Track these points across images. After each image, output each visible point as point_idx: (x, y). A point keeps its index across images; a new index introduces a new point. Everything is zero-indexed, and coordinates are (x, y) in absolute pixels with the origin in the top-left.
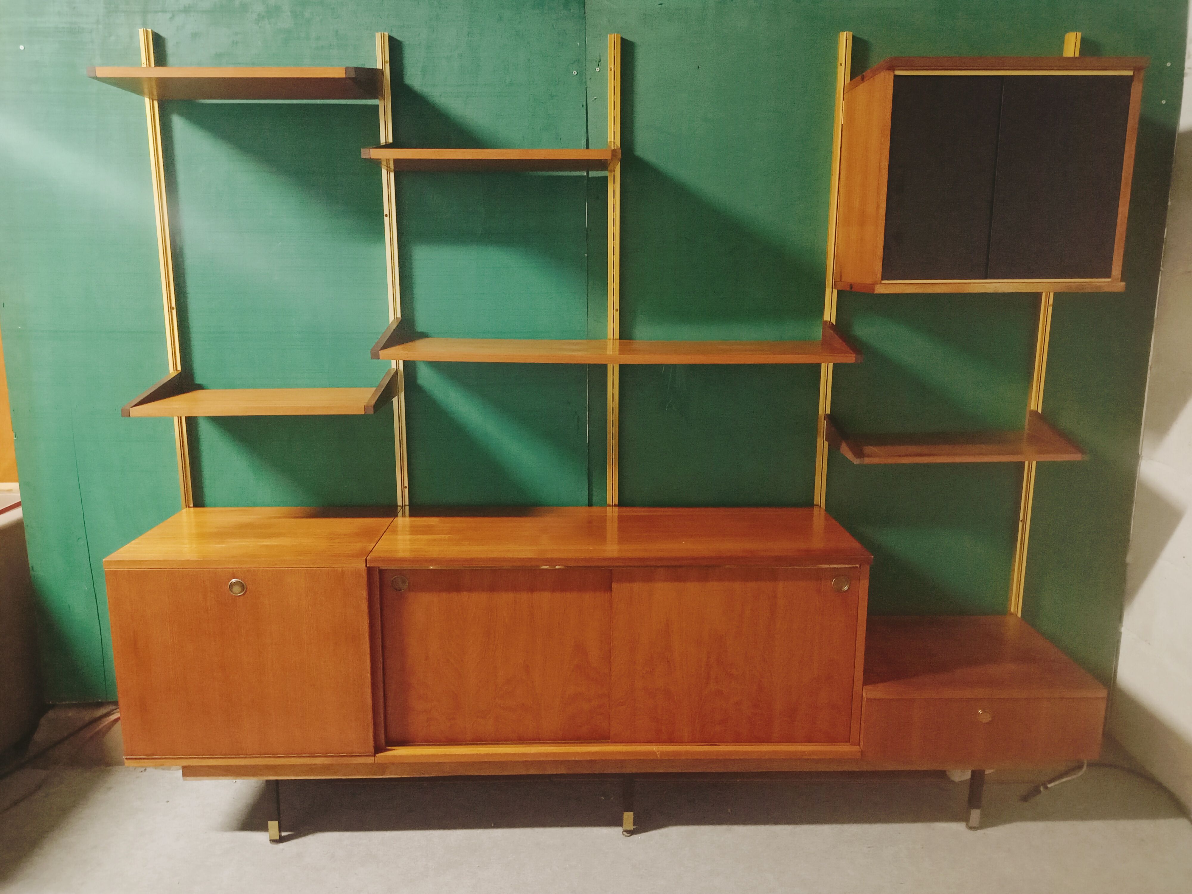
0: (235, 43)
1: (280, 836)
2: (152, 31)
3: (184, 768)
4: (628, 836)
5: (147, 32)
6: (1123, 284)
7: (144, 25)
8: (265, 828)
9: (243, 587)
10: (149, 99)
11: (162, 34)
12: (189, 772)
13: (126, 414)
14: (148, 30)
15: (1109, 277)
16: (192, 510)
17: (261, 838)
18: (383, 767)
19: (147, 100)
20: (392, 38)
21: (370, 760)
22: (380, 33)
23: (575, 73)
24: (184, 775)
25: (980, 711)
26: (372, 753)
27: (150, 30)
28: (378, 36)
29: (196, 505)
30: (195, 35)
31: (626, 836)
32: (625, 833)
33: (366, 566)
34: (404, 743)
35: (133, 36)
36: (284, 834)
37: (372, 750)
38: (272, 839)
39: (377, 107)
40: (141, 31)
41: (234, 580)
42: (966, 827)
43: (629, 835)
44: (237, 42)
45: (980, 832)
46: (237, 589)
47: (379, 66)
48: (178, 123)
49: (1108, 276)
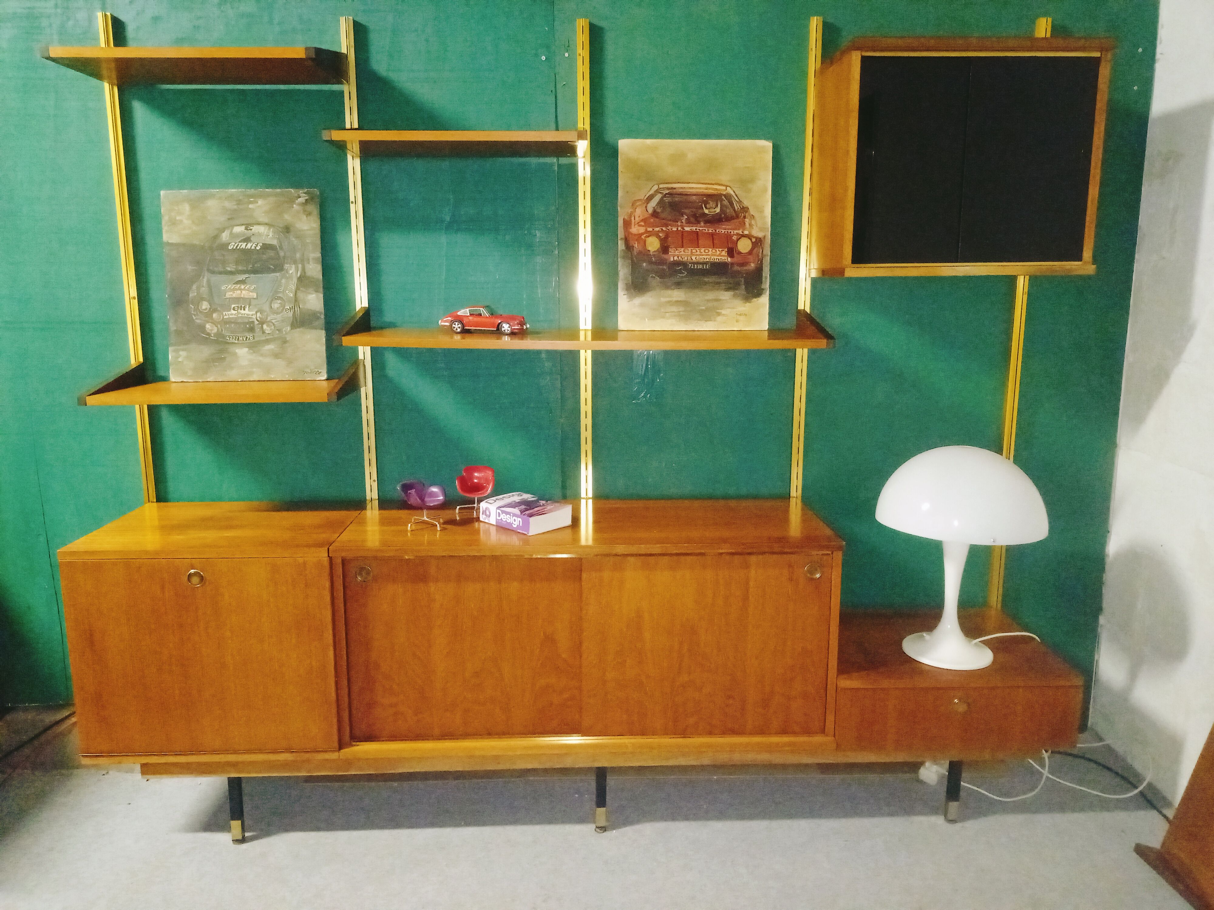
0: (196, 28)
1: (243, 837)
2: (111, 15)
3: (143, 766)
4: (600, 833)
5: (106, 15)
6: (1094, 267)
7: (103, 9)
8: (228, 829)
9: (202, 578)
10: (108, 84)
11: (122, 17)
12: (147, 770)
13: (82, 402)
14: (107, 13)
15: (1081, 261)
16: (155, 504)
17: (224, 839)
18: (349, 763)
19: (106, 85)
20: (357, 22)
21: (334, 756)
22: (344, 17)
23: (543, 58)
24: (143, 773)
25: (955, 701)
26: (336, 748)
27: (108, 14)
28: (342, 20)
29: (158, 500)
30: (156, 19)
31: (598, 832)
32: (597, 830)
33: (329, 556)
34: (370, 738)
35: (91, 20)
36: (247, 834)
37: (336, 745)
38: (235, 839)
39: (342, 93)
40: (100, 15)
41: (192, 571)
42: (945, 820)
43: (602, 831)
44: (198, 27)
45: (958, 826)
46: (195, 580)
47: (344, 50)
48: (139, 109)
49: (1080, 259)
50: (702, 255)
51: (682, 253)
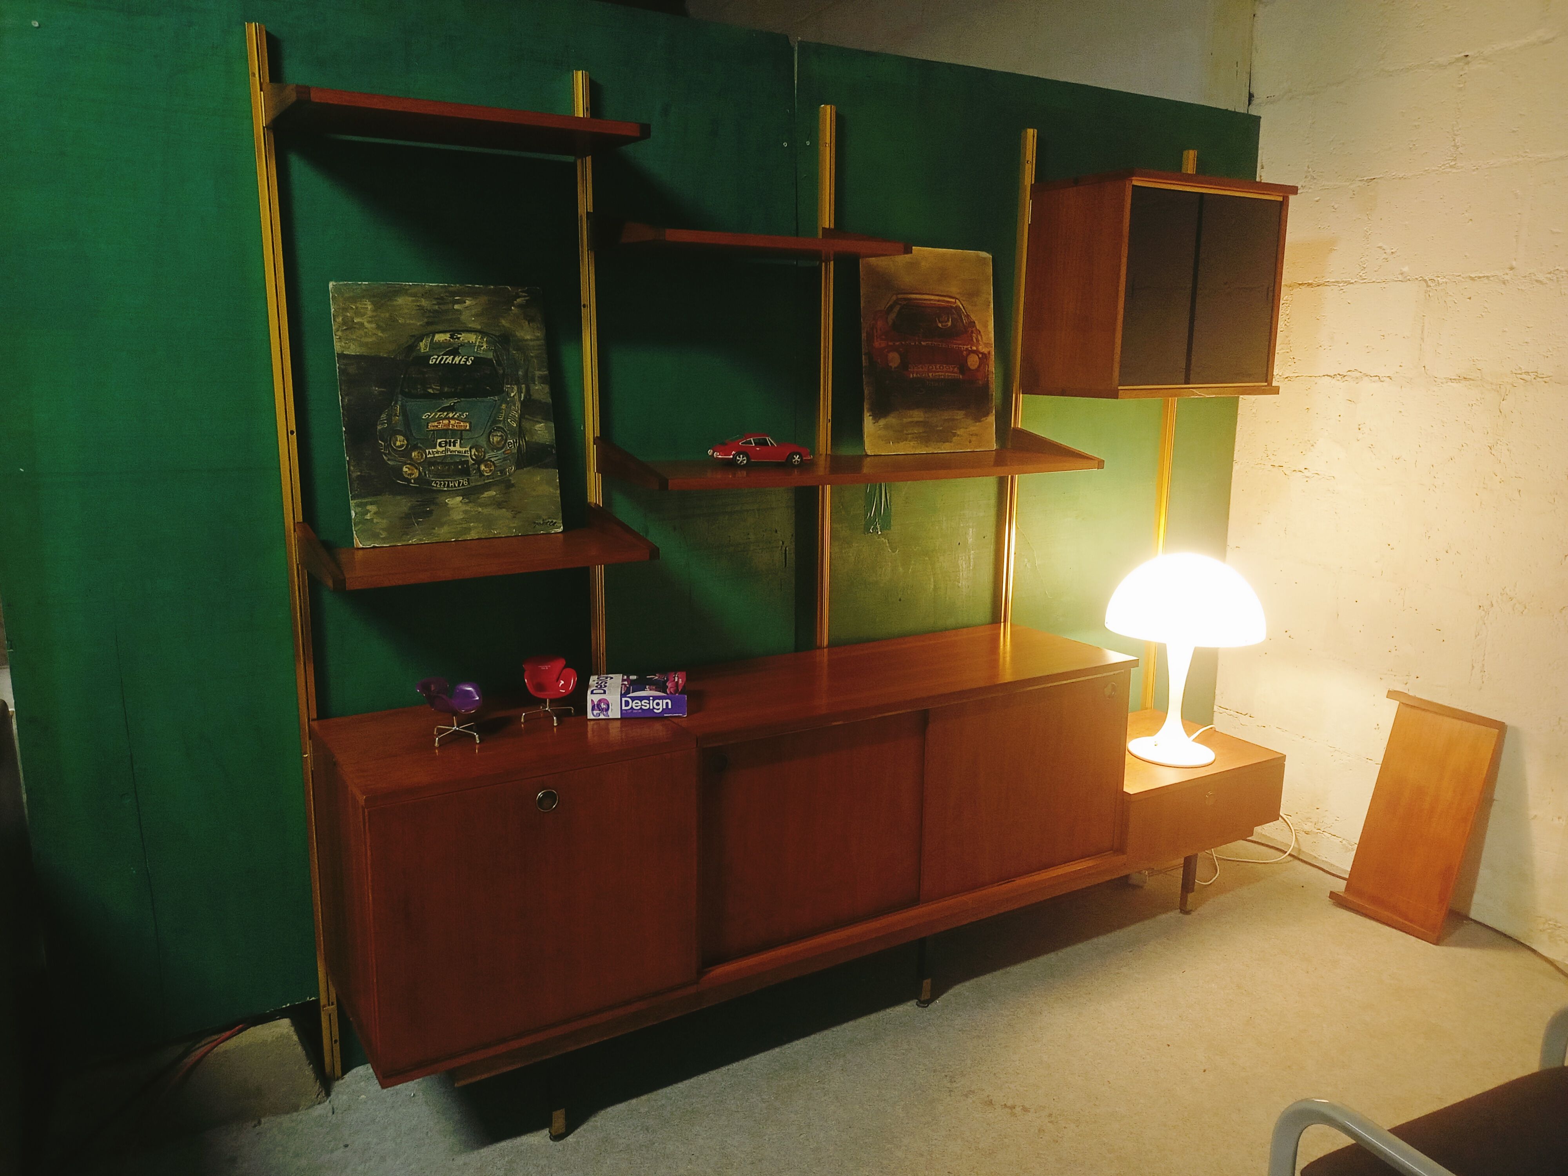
5: (258, 29)
14: (260, 27)
15: (1266, 381)
18: (701, 996)
21: (693, 989)
22: (576, 71)
23: (786, 145)
26: (694, 980)
28: (578, 75)
31: (924, 1007)
32: (922, 1005)
33: (698, 746)
37: (695, 975)
38: (556, 1134)
43: (927, 1005)
47: (579, 114)
48: (297, 166)
50: (938, 372)
51: (921, 369)
